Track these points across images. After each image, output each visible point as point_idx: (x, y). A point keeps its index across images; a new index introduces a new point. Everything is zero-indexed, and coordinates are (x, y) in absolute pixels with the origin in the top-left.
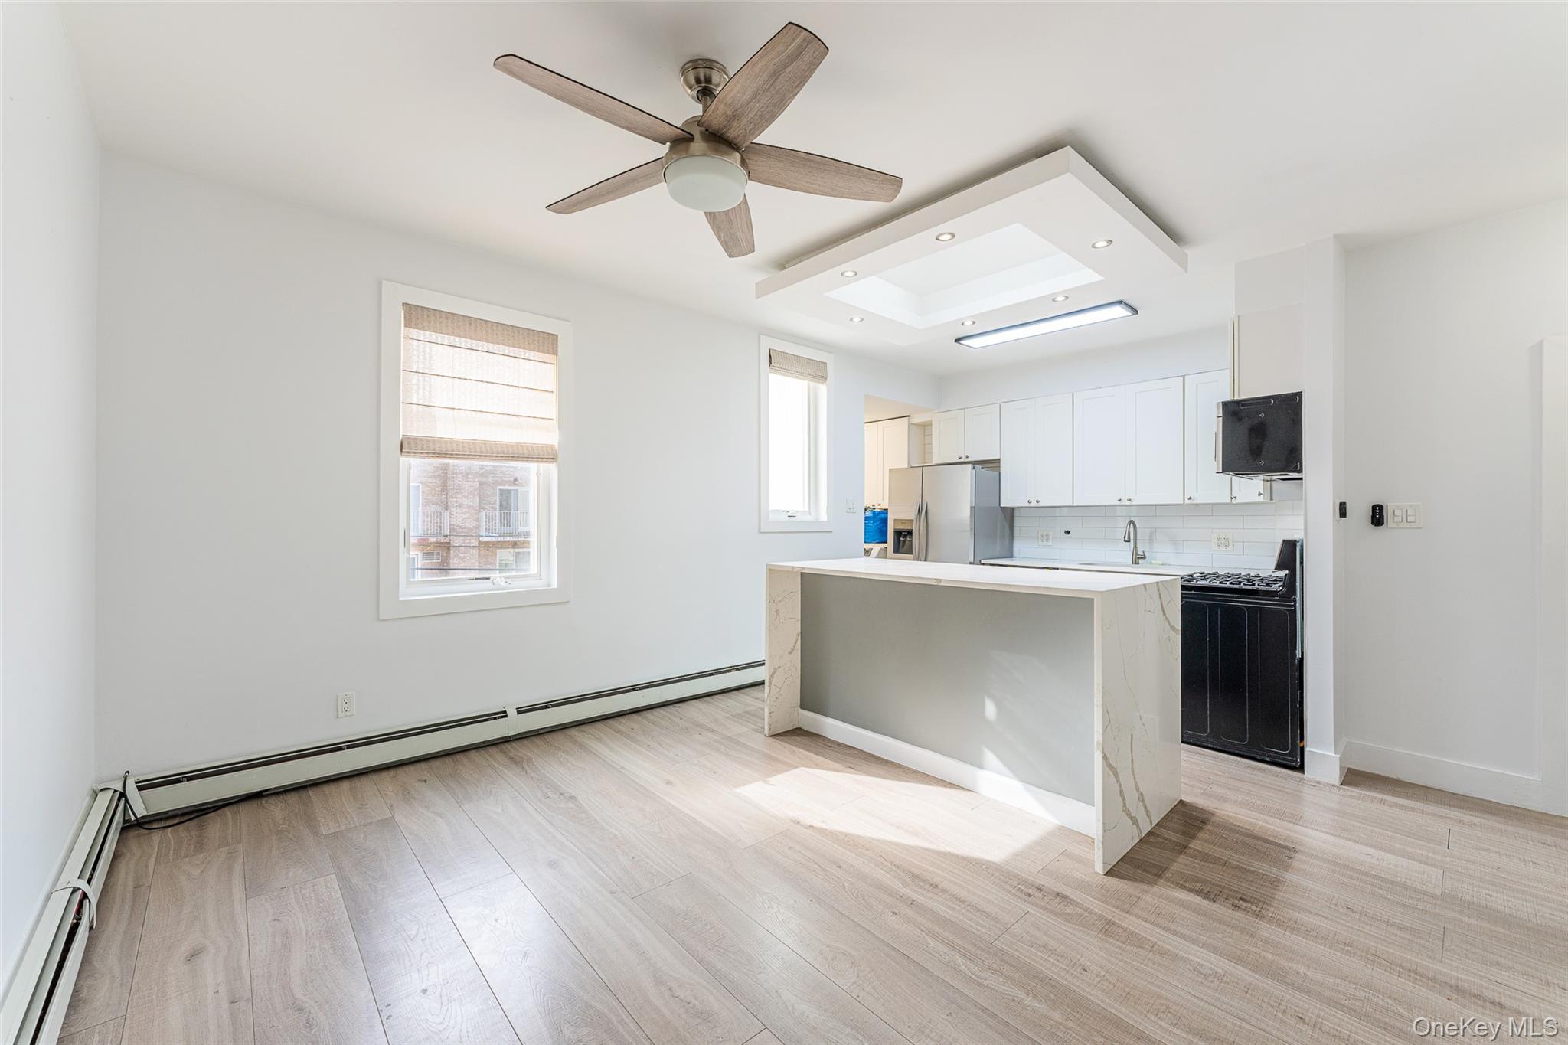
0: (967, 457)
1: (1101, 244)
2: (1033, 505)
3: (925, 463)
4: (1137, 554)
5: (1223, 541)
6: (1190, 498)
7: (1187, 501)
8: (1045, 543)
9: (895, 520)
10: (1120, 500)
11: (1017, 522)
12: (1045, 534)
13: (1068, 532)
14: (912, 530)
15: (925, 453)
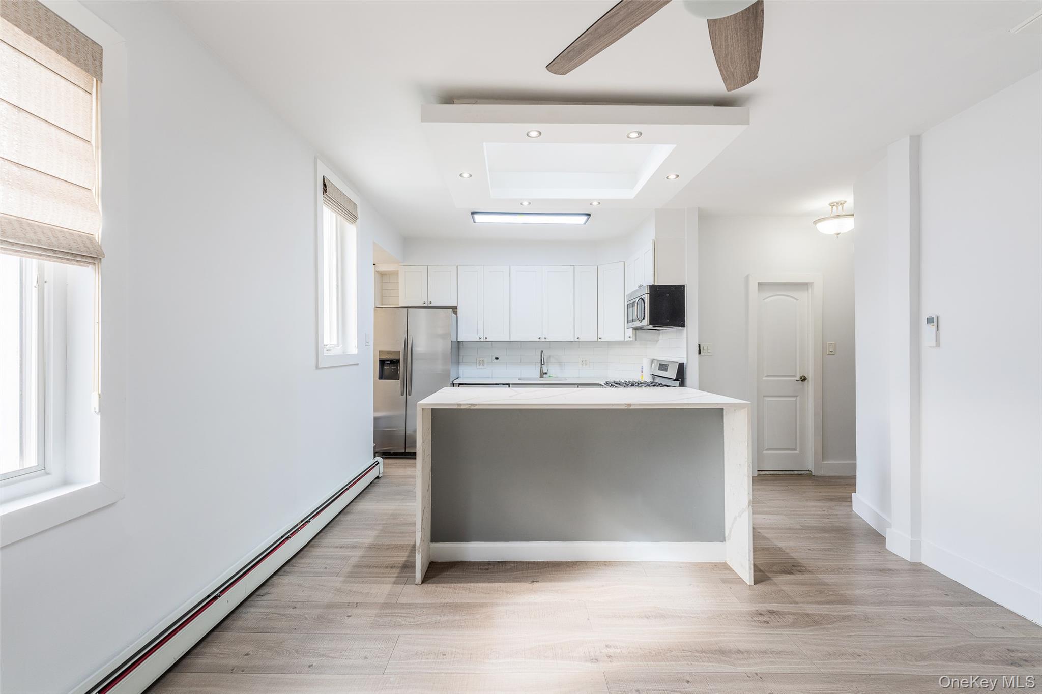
0: (431, 303)
1: (672, 177)
2: (482, 340)
3: (382, 305)
4: (542, 372)
5: (584, 362)
6: (578, 338)
7: (576, 340)
8: (481, 366)
9: (380, 351)
10: (540, 338)
11: (462, 352)
12: (481, 360)
13: (497, 359)
14: (399, 359)
15: (382, 296)
